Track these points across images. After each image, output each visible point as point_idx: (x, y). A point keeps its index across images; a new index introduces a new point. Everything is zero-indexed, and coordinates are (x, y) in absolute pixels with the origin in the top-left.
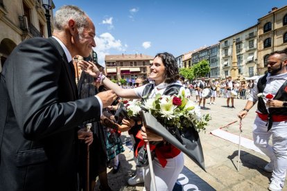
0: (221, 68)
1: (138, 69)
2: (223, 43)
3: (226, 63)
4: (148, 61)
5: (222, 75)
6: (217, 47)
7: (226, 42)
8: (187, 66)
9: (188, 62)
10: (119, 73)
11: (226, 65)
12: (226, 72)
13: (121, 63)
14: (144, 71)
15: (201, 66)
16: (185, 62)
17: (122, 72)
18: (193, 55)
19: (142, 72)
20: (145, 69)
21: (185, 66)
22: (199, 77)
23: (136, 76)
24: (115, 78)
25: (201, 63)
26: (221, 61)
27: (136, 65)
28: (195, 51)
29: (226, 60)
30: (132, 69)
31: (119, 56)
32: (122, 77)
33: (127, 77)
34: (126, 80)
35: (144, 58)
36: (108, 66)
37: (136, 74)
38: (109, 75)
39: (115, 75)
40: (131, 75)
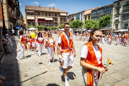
0: (113, 22)
1: (51, 19)
2: (116, 4)
3: (117, 18)
4: (59, 13)
5: (113, 27)
6: (112, 6)
7: (118, 4)
8: (87, 19)
9: (88, 16)
10: (36, 21)
11: (116, 20)
12: (117, 25)
13: (38, 13)
14: (56, 21)
15: (106, 19)
16: (86, 16)
17: (39, 20)
18: (93, 11)
19: (54, 22)
20: (56, 19)
21: (86, 19)
22: (102, 27)
23: (50, 24)
25: (106, 17)
26: (113, 17)
27: (50, 15)
28: (94, 9)
29: (117, 17)
30: (47, 19)
31: (36, 7)
32: (39, 24)
33: (43, 24)
34: (42, 26)
35: (56, 11)
36: (28, 14)
37: (50, 22)
38: (29, 22)
39: (33, 22)
40: (46, 23)
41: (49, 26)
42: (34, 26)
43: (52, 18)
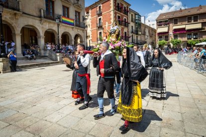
1: (199, 26)
10: (171, 33)
13: (175, 20)
17: (175, 30)
23: (194, 34)
24: (167, 38)
32: (176, 36)
33: (182, 37)
36: (159, 25)
37: (196, 32)
38: (160, 35)
39: (166, 35)
40: (188, 34)
41: (194, 38)
42: (167, 40)
43: (201, 24)
